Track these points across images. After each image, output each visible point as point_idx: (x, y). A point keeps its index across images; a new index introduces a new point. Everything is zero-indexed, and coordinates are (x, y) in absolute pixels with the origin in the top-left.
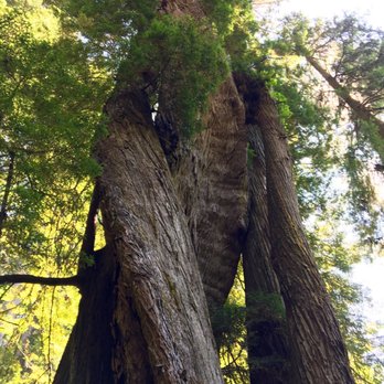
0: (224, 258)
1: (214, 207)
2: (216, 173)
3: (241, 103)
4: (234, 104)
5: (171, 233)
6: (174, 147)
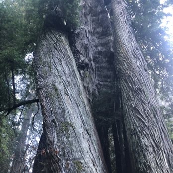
1: (100, 48)
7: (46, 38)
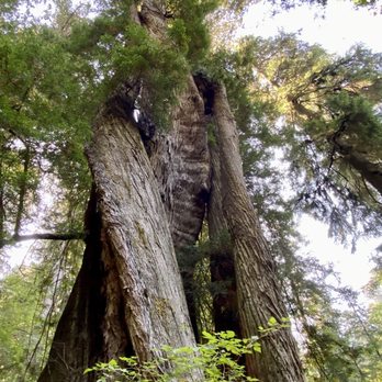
0: (193, 212)
1: (184, 176)
2: (185, 152)
3: (201, 99)
4: (195, 100)
5: (143, 194)
6: (152, 134)
7: (116, 134)
